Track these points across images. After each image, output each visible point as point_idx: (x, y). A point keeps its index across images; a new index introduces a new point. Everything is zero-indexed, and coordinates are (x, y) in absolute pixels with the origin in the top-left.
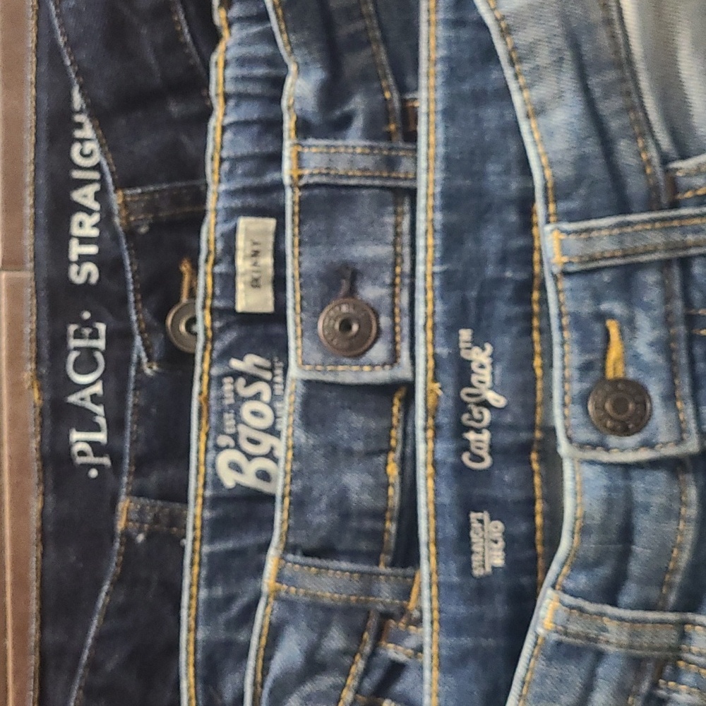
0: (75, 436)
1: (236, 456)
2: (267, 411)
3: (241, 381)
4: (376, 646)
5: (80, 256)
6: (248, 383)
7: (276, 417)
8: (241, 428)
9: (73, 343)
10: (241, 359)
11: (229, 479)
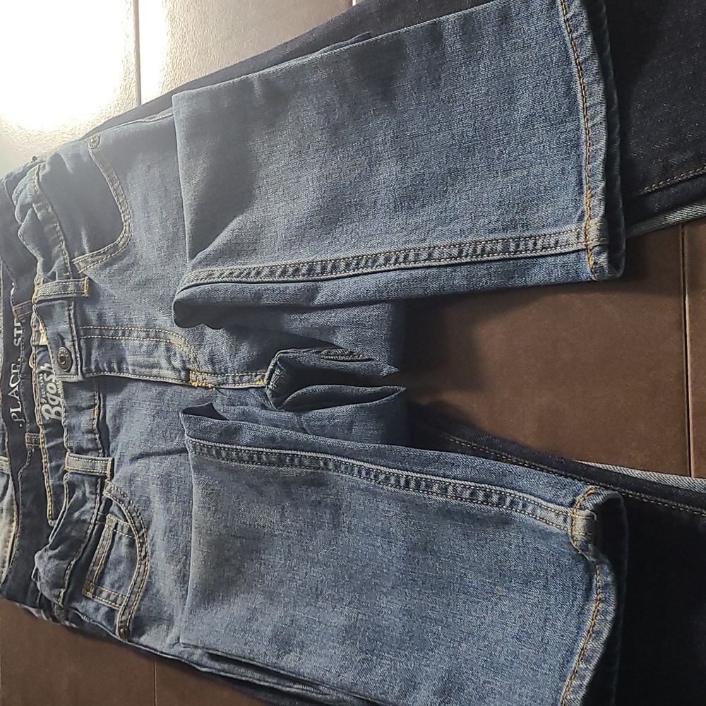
0: (12, 410)
1: (47, 406)
2: (54, 386)
3: (45, 375)
4: (101, 491)
5: (17, 334)
6: (48, 376)
7: (57, 389)
8: (48, 394)
9: (13, 371)
10: (43, 366)
11: (47, 416)
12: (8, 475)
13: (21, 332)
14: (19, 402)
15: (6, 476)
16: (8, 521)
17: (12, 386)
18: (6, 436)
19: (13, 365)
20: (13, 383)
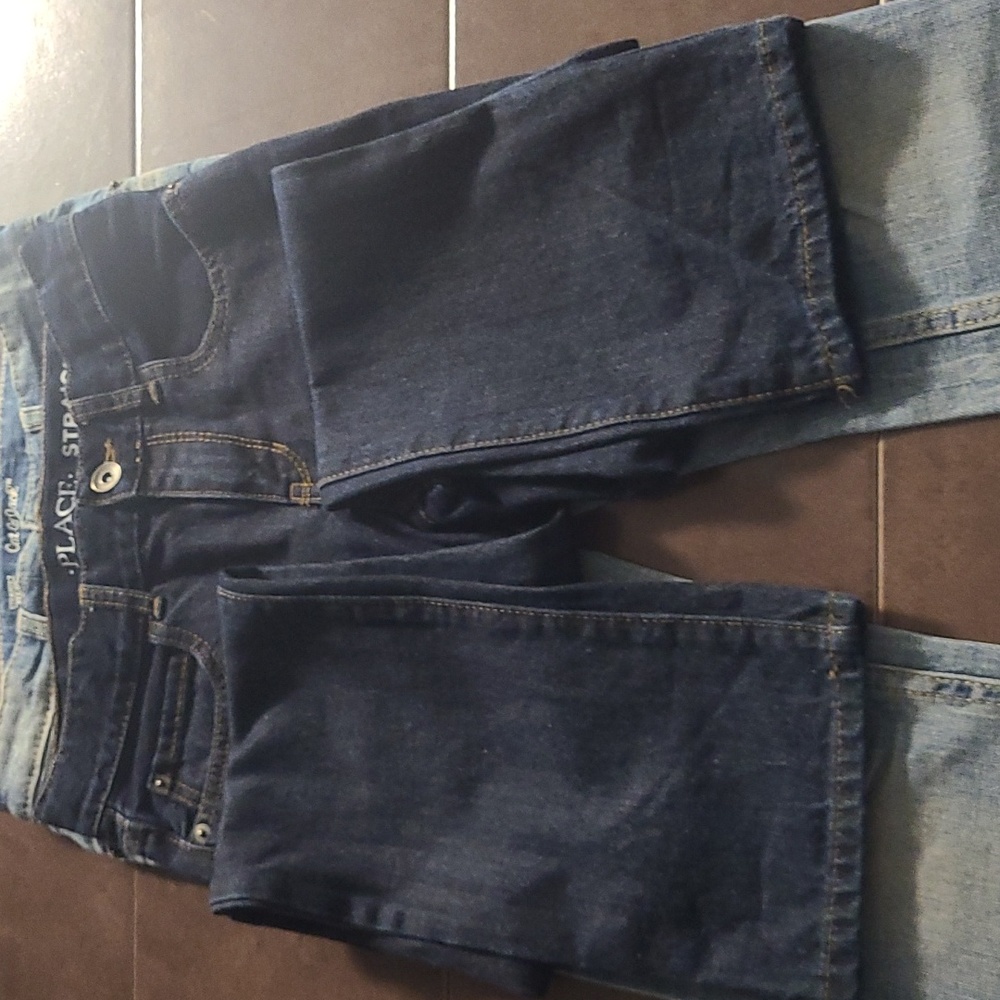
13: (74, 436)
14: (72, 539)
15: (38, 644)
19: (61, 483)
20: (62, 509)
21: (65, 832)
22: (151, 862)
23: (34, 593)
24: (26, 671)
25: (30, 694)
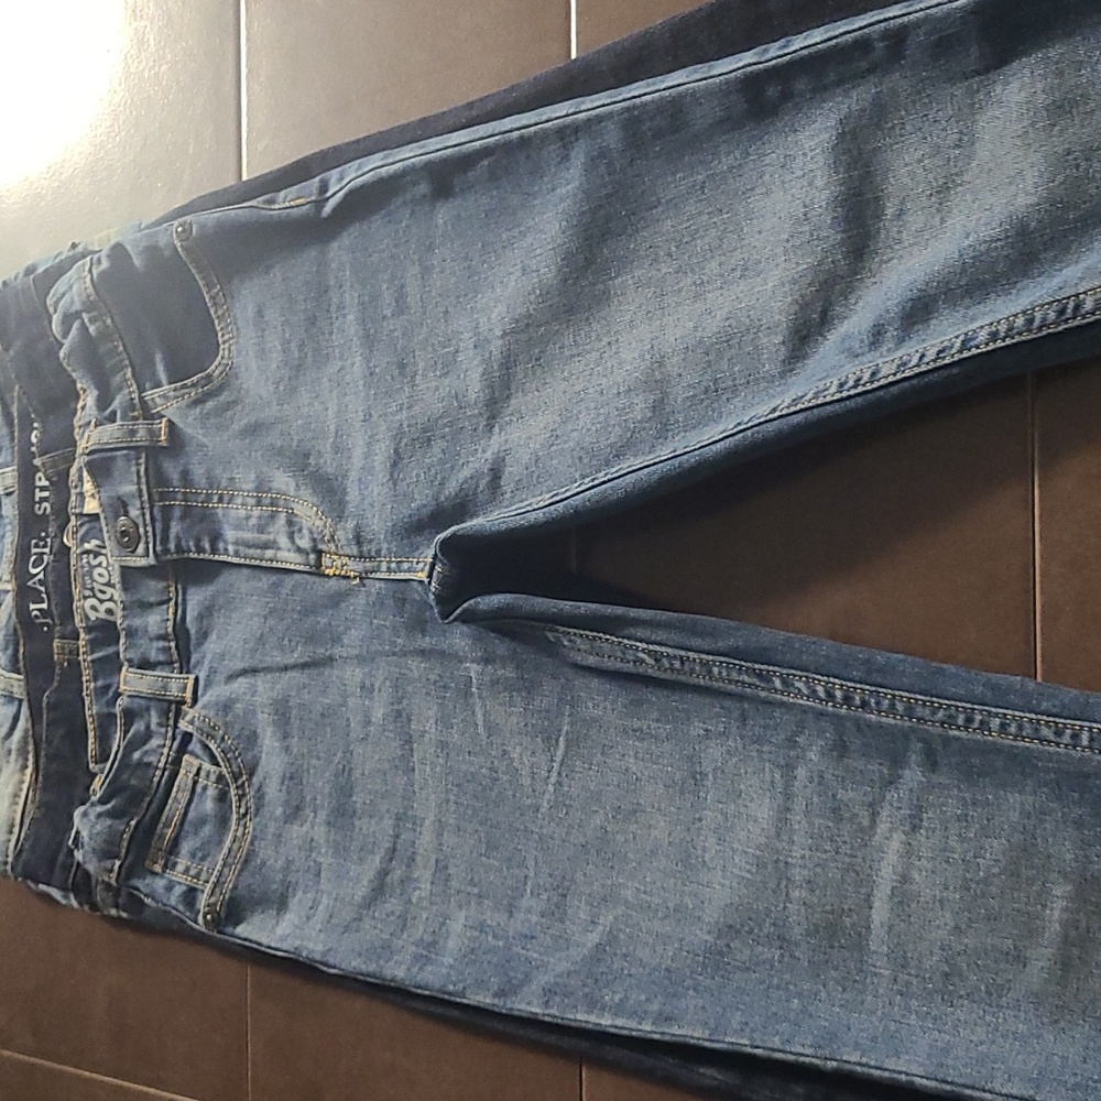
0: (32, 606)
1: (93, 601)
2: (105, 573)
3: (92, 556)
4: (176, 722)
5: (40, 498)
6: (95, 558)
7: (110, 576)
8: (95, 584)
9: (34, 550)
10: (89, 542)
11: (93, 616)
12: (21, 701)
13: (46, 494)
14: (44, 596)
15: (16, 703)
16: (18, 767)
17: (34, 571)
18: (21, 643)
19: (34, 541)
20: (34, 567)
21: (42, 887)
22: (124, 915)
23: (10, 652)
24: (5, 729)
25: (9, 752)
